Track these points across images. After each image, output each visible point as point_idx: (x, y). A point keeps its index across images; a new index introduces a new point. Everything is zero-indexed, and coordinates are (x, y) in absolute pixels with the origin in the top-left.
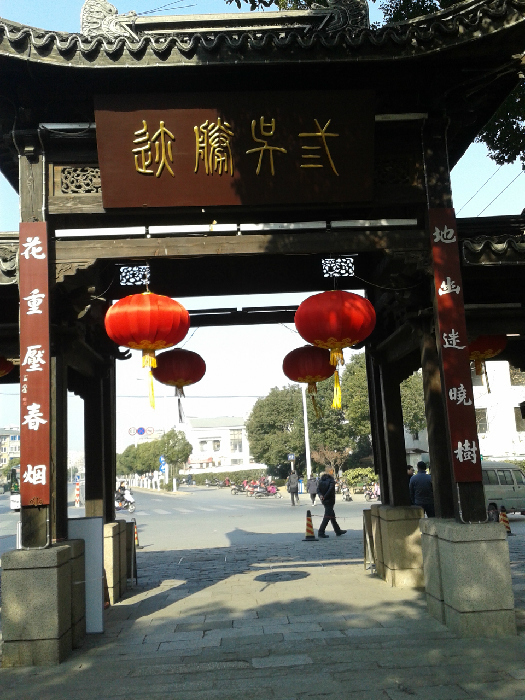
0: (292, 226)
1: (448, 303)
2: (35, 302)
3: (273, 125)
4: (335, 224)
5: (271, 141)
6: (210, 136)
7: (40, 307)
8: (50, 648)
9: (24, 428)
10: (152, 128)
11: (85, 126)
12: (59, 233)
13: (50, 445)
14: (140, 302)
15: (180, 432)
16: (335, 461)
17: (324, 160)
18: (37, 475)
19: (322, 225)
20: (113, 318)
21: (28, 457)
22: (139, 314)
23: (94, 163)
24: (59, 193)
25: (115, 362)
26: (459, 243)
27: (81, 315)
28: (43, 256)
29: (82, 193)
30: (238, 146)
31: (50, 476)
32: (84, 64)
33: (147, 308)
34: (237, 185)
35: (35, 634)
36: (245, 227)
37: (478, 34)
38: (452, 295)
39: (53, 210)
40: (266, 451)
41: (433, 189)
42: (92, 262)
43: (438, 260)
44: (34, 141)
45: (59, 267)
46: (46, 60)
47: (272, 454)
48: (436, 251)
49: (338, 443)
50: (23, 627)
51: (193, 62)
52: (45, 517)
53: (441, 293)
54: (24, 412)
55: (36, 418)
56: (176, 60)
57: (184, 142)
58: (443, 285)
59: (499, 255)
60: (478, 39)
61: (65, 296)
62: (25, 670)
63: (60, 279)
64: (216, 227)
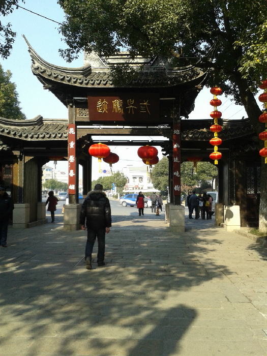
0: (138, 127)
1: (176, 150)
2: (72, 145)
3: (133, 101)
4: (149, 127)
5: (133, 105)
6: (117, 104)
7: (74, 146)
8: (74, 227)
9: (69, 176)
10: (102, 102)
11: (85, 98)
12: (78, 127)
13: (75, 180)
14: (98, 146)
15: (122, 173)
16: (188, 190)
17: (146, 110)
18: (72, 187)
19: (146, 127)
20: (91, 150)
21: (71, 183)
22: (97, 150)
23: (87, 108)
24: (78, 116)
25: (91, 158)
26: (180, 134)
27: (83, 147)
28: (74, 133)
29: (84, 116)
30: (124, 106)
31: (75, 187)
32: (85, 86)
33: (100, 148)
34: (123, 115)
35: (71, 223)
36: (125, 127)
37: (185, 81)
38: (177, 148)
39: (77, 120)
40: (159, 184)
41: (175, 118)
42: (86, 134)
43: (174, 138)
44: (72, 102)
45: (78, 136)
46: (76, 85)
47: (161, 186)
48: (174, 136)
49: (190, 183)
50: (68, 221)
51: (112, 86)
52: (74, 197)
53: (174, 147)
54: (69, 172)
55: (72, 174)
56: (108, 86)
57: (110, 105)
58: (175, 145)
59: (190, 138)
60: (185, 83)
61: (79, 143)
62: (69, 231)
63: (78, 138)
64: (118, 127)
